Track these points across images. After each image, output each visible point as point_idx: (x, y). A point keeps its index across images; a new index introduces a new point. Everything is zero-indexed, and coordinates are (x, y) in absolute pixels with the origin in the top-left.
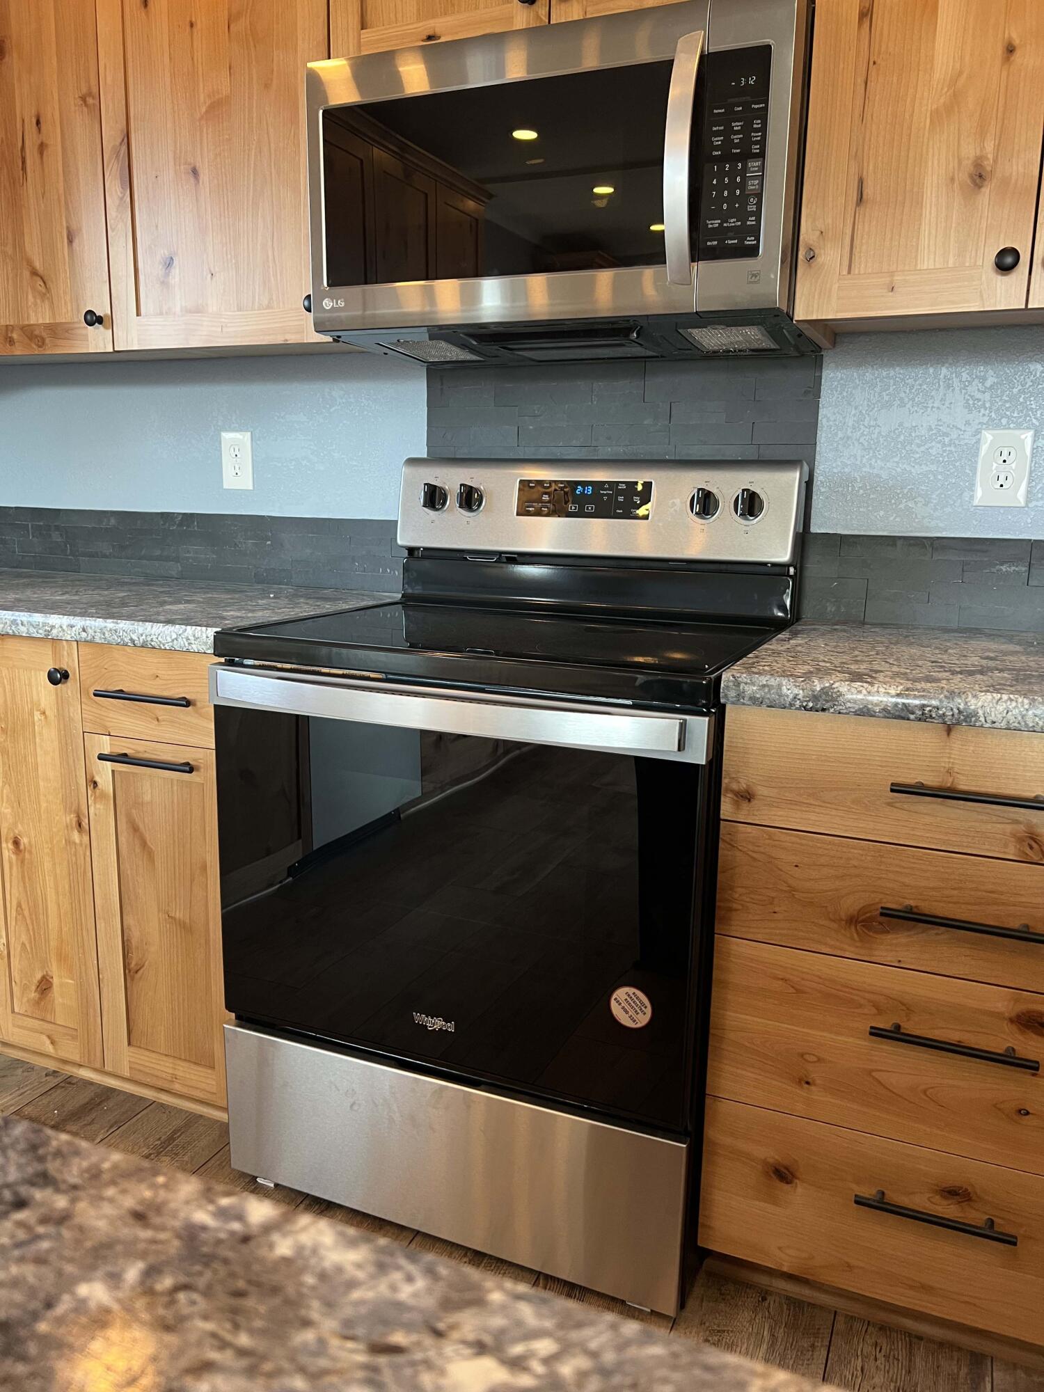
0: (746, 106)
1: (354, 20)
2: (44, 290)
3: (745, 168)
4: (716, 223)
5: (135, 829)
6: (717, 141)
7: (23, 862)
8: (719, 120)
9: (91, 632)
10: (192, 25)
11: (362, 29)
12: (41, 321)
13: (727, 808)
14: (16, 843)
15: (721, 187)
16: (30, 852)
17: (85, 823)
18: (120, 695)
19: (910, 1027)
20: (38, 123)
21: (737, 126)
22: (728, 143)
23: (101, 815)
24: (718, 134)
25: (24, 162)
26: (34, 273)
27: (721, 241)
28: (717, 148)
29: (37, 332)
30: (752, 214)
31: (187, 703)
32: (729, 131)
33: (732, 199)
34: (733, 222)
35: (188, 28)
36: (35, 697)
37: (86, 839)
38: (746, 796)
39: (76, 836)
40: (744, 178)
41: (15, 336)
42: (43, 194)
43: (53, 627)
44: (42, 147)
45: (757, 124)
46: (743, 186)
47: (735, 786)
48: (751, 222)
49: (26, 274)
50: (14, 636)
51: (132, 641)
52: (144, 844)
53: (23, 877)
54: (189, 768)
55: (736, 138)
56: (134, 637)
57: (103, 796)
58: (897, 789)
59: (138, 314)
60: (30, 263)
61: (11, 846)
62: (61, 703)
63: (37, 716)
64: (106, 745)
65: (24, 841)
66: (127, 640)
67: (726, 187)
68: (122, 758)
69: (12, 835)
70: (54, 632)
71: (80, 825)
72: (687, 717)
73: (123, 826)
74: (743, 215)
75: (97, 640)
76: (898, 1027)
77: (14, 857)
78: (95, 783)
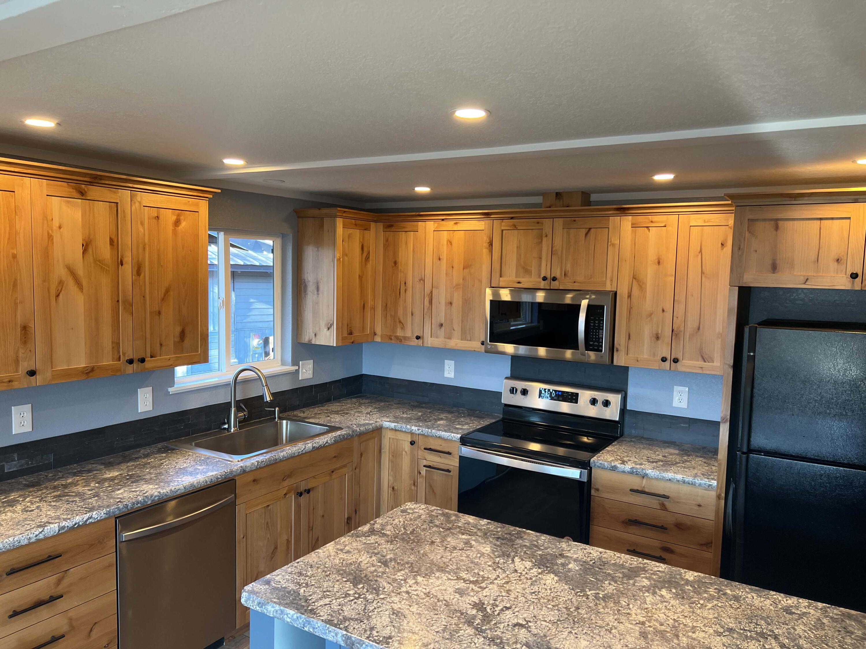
0: (599, 318)
1: (498, 274)
2: (402, 326)
3: (599, 332)
4: (592, 343)
5: (431, 486)
6: (592, 324)
7: (395, 494)
8: (592, 320)
9: (424, 432)
10: (453, 267)
11: (501, 276)
12: (401, 335)
13: (593, 492)
14: (393, 488)
15: (593, 335)
16: (397, 491)
17: (416, 484)
18: (430, 449)
19: (638, 550)
20: (405, 283)
21: (597, 322)
22: (594, 326)
23: (421, 482)
24: (592, 323)
25: (400, 293)
26: (400, 322)
27: (593, 347)
28: (592, 326)
29: (400, 338)
30: (601, 342)
31: (449, 453)
32: (594, 323)
33: (596, 338)
34: (596, 343)
35: (451, 268)
36: (404, 447)
37: (416, 488)
38: (597, 490)
39: (413, 487)
40: (599, 334)
41: (393, 338)
42: (405, 302)
43: (413, 430)
44: (406, 290)
45: (602, 322)
46: (598, 335)
47: (595, 487)
48: (601, 344)
49: (397, 321)
50: (401, 431)
51: (436, 436)
52: (433, 491)
53: (394, 498)
54: (448, 471)
55: (597, 325)
56: (437, 435)
57: (422, 476)
58: (631, 490)
59: (431, 337)
60: (399, 319)
61: (391, 489)
62: (412, 451)
63: (404, 453)
64: (425, 463)
65: (396, 488)
66: (434, 435)
67: (594, 335)
68: (429, 467)
69: (392, 486)
70: (413, 431)
71: (414, 484)
72: (582, 470)
73: (427, 485)
74: (599, 342)
75: (426, 434)
76: (634, 550)
77: (392, 492)
78: (420, 473)
